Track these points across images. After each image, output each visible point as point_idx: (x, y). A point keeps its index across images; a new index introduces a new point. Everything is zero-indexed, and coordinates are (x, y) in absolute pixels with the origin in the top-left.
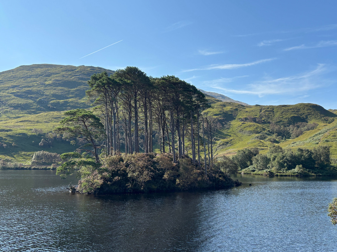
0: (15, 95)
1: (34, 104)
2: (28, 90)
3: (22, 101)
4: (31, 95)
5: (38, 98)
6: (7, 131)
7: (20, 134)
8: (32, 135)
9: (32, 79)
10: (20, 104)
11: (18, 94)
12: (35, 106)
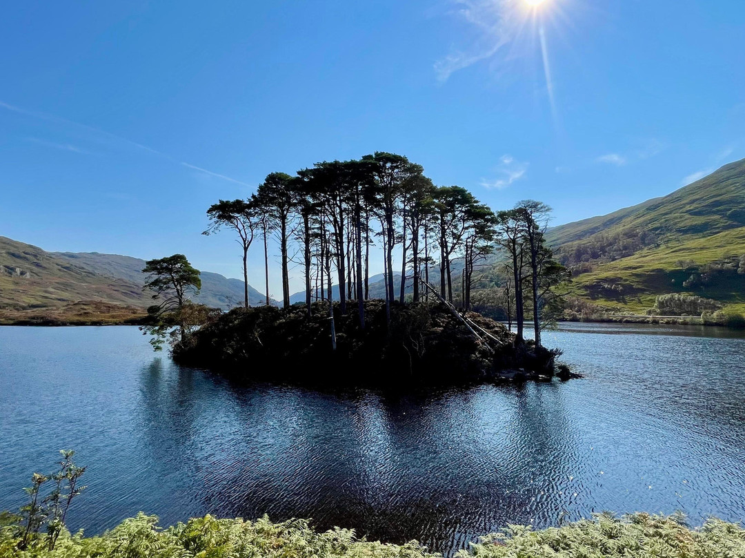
0: (691, 214)
1: (721, 221)
2: (714, 202)
3: (700, 220)
4: (717, 207)
5: (731, 209)
6: (635, 268)
7: (653, 271)
8: (675, 270)
9: (730, 181)
10: (696, 225)
11: (697, 210)
12: (724, 222)
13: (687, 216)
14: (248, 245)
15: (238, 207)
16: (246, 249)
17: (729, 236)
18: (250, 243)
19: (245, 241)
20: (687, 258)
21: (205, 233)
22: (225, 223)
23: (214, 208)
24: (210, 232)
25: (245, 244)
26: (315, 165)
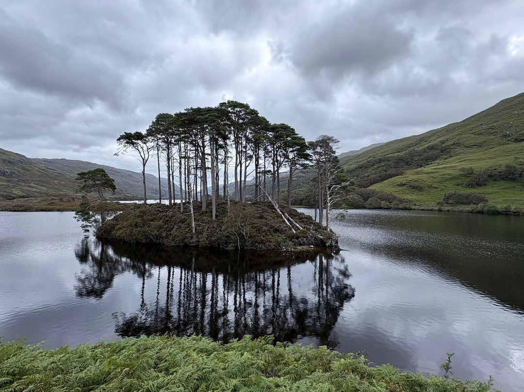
13: (473, 136)
14: (146, 163)
15: (139, 136)
16: (144, 165)
17: (499, 151)
18: (147, 161)
19: (143, 159)
20: (467, 165)
21: (116, 154)
22: (131, 147)
23: (122, 137)
24: (120, 154)
25: (144, 162)
26: (185, 110)
